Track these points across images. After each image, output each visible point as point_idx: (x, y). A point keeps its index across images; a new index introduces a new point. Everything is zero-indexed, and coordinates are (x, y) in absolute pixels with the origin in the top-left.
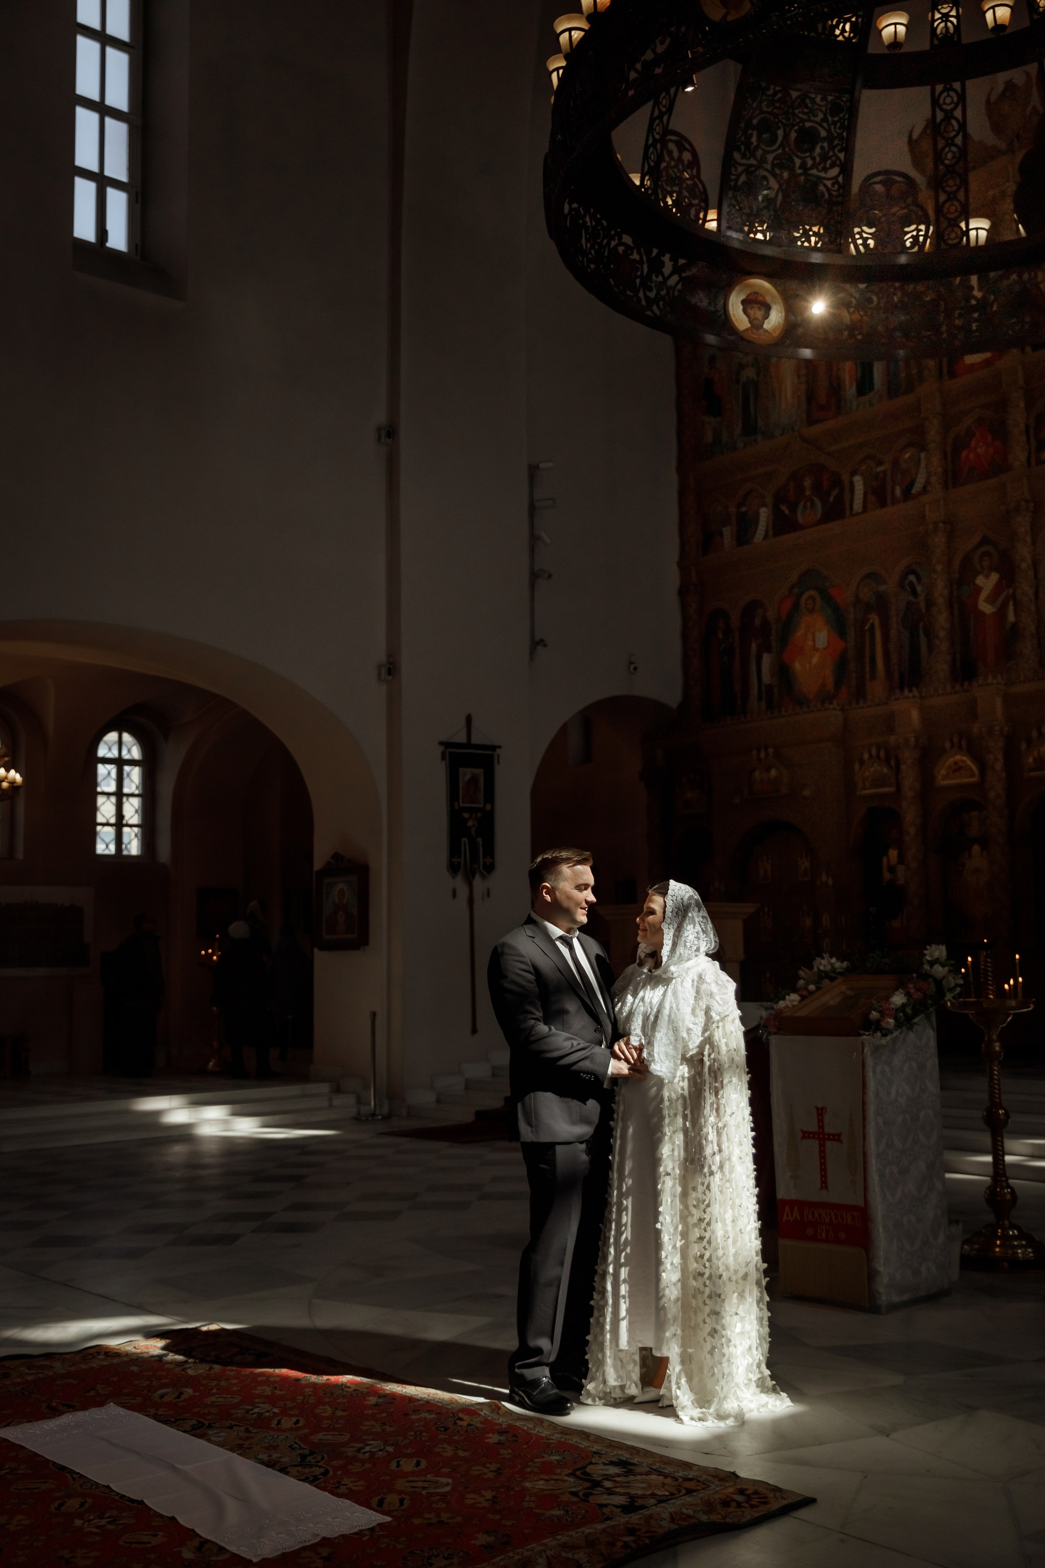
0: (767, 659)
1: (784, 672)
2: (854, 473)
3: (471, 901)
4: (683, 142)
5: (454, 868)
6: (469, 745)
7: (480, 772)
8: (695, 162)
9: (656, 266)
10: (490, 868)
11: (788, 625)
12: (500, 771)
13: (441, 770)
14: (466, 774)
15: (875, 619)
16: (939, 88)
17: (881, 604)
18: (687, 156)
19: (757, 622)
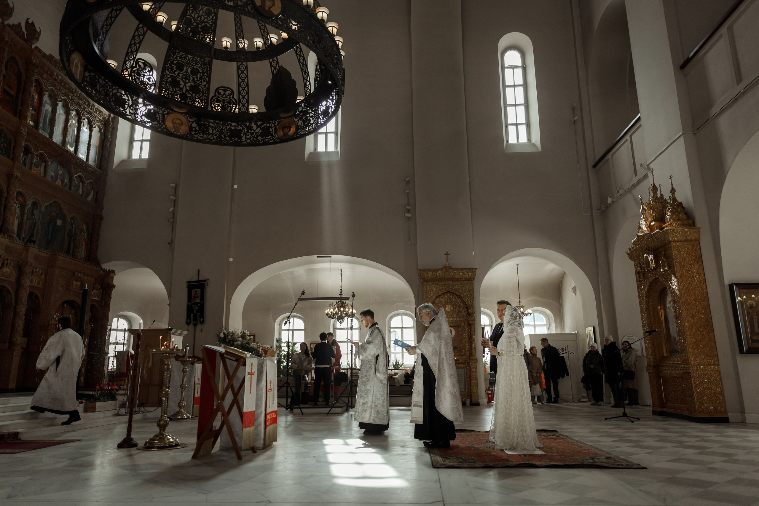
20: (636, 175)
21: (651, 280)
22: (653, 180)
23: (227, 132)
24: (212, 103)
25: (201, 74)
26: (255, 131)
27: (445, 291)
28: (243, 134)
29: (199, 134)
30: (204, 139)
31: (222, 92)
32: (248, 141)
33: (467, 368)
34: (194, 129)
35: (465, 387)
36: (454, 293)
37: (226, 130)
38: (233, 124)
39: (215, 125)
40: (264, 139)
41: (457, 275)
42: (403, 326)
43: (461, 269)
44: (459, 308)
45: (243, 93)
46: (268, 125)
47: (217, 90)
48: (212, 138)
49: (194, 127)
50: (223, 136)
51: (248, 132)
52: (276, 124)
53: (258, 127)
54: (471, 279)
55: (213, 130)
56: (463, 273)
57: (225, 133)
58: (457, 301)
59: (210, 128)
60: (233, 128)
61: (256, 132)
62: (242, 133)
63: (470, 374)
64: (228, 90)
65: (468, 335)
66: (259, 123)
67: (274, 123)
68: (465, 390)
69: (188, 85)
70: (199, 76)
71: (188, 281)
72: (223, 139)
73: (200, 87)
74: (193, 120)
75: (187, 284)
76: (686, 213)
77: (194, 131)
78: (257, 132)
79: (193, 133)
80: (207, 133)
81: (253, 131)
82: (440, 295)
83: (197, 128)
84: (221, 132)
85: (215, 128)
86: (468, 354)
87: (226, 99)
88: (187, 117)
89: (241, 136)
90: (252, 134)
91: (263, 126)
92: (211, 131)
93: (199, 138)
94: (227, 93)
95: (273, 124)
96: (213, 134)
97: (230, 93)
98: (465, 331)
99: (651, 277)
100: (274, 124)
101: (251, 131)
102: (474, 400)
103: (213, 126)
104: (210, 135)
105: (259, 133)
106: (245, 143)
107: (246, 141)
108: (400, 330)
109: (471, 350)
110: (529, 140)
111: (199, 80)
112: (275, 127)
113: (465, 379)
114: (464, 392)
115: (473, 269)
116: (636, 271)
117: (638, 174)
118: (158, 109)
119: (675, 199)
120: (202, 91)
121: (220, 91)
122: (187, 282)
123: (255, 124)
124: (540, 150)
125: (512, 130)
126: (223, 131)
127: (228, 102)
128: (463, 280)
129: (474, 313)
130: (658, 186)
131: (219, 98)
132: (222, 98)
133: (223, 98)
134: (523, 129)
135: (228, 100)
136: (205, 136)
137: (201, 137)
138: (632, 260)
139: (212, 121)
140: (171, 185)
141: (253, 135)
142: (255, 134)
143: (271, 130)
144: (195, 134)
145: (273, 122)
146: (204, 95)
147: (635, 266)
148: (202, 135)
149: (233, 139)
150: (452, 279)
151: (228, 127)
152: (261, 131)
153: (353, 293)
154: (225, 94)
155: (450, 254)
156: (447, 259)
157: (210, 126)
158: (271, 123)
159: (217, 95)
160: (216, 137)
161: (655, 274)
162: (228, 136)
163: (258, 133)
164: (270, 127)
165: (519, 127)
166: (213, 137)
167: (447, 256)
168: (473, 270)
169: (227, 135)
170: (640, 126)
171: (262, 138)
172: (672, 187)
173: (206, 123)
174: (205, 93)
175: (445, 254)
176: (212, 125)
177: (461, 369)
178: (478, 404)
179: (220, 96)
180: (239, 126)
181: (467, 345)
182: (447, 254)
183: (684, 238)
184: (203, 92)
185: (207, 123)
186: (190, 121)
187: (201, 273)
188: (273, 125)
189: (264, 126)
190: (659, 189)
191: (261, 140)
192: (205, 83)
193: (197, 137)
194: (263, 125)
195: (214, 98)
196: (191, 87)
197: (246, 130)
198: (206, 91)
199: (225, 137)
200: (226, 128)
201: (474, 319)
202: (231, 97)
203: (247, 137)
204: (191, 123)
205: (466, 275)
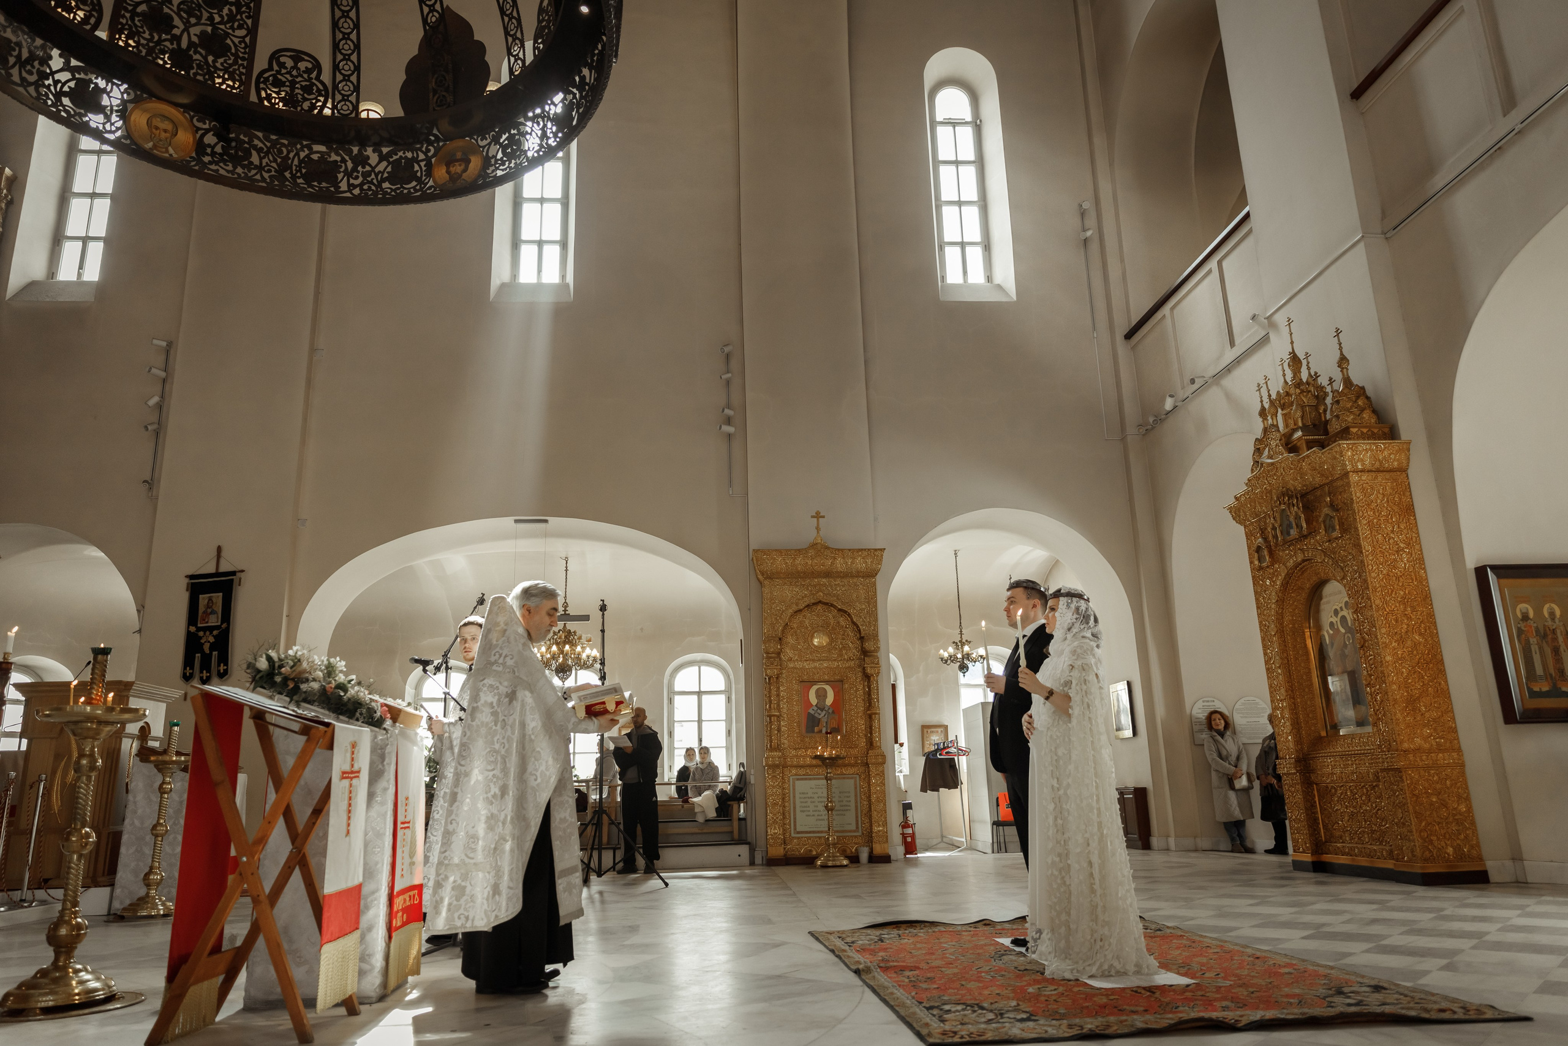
20: (1232, 344)
21: (1291, 563)
22: (1292, 343)
23: (299, 166)
24: (262, 86)
25: (233, 8)
26: (373, 168)
27: (813, 601)
28: (342, 174)
29: (221, 164)
30: (236, 176)
31: (289, 63)
32: (357, 191)
33: (860, 776)
34: (209, 150)
35: (857, 821)
36: (832, 605)
37: (296, 162)
38: (316, 148)
39: (268, 144)
40: (398, 189)
41: (840, 564)
42: (702, 690)
43: (850, 550)
44: (843, 639)
45: (347, 67)
46: (409, 155)
47: (275, 56)
48: (258, 177)
49: (209, 145)
50: (287, 174)
51: (355, 169)
52: (430, 154)
53: (382, 158)
54: (872, 574)
55: (261, 159)
56: (854, 558)
57: (294, 168)
58: (838, 623)
59: (254, 153)
60: (315, 157)
61: (377, 170)
62: (340, 172)
63: (870, 790)
64: (304, 60)
65: (864, 700)
66: (385, 150)
67: (424, 149)
68: (857, 828)
69: (195, 30)
70: (226, 11)
71: (190, 573)
72: (287, 183)
73: (228, 41)
74: (207, 126)
75: (187, 580)
76: (1374, 411)
77: (208, 155)
78: (380, 172)
79: (207, 159)
80: (246, 162)
81: (368, 168)
82: (800, 611)
83: (218, 149)
84: (284, 166)
85: (267, 153)
86: (863, 743)
87: (298, 80)
88: (192, 118)
89: (337, 177)
90: (366, 175)
91: (395, 157)
92: (255, 158)
93: (222, 172)
94: (302, 65)
95: (422, 152)
96: (260, 168)
97: (310, 66)
98: (857, 690)
99: (1291, 557)
100: (425, 153)
101: (364, 167)
102: (878, 849)
103: (262, 149)
104: (254, 169)
105: (386, 175)
106: (348, 195)
107: (350, 191)
108: (695, 697)
109: (871, 734)
110: (989, 279)
111: (228, 22)
112: (428, 160)
113: (856, 802)
114: (854, 831)
115: (876, 550)
116: (1249, 548)
117: (1237, 342)
118: (107, 85)
119: (1347, 381)
120: (233, 50)
121: (282, 59)
122: (186, 577)
123: (374, 151)
124: (1015, 298)
125: (952, 255)
126: (290, 162)
127: (302, 88)
128: (852, 577)
129: (877, 649)
130: (1301, 356)
131: (279, 77)
132: (288, 76)
133: (292, 76)
134: (975, 255)
135: (304, 84)
136: (239, 170)
137: (228, 171)
138: (1240, 523)
139: (260, 134)
140: (155, 342)
141: (369, 179)
142: (373, 176)
143: (416, 168)
144: (210, 163)
145: (422, 147)
146: (240, 62)
147: (1249, 535)
148: (230, 168)
149: (315, 184)
150: (828, 574)
151: (302, 155)
152: (389, 169)
153: (603, 601)
154: (295, 67)
155: (823, 517)
156: (818, 529)
157: (255, 147)
158: (417, 150)
159: (276, 67)
160: (269, 177)
161: (1302, 550)
162: (303, 176)
163: (383, 173)
164: (416, 160)
165: (968, 249)
166: (262, 176)
167: (818, 521)
168: (877, 554)
169: (299, 174)
170: (1250, 231)
171: (393, 187)
172: (1342, 354)
173: (242, 137)
174: (243, 59)
175: (813, 517)
176: (260, 145)
177: (848, 778)
178: (886, 859)
179: (284, 71)
180: (333, 154)
181: (862, 724)
182: (818, 516)
183: (1377, 465)
184: (236, 55)
185: (246, 139)
186: (198, 129)
187: (223, 554)
188: (422, 156)
189: (398, 157)
190: (1304, 363)
191: (389, 191)
192: (243, 32)
193: (218, 170)
194: (397, 154)
195: (266, 75)
196: (202, 35)
197: (350, 165)
198: (245, 53)
199: (294, 177)
200: (297, 154)
201: (878, 664)
202: (314, 75)
203: (352, 181)
204: (200, 132)
205: (860, 564)
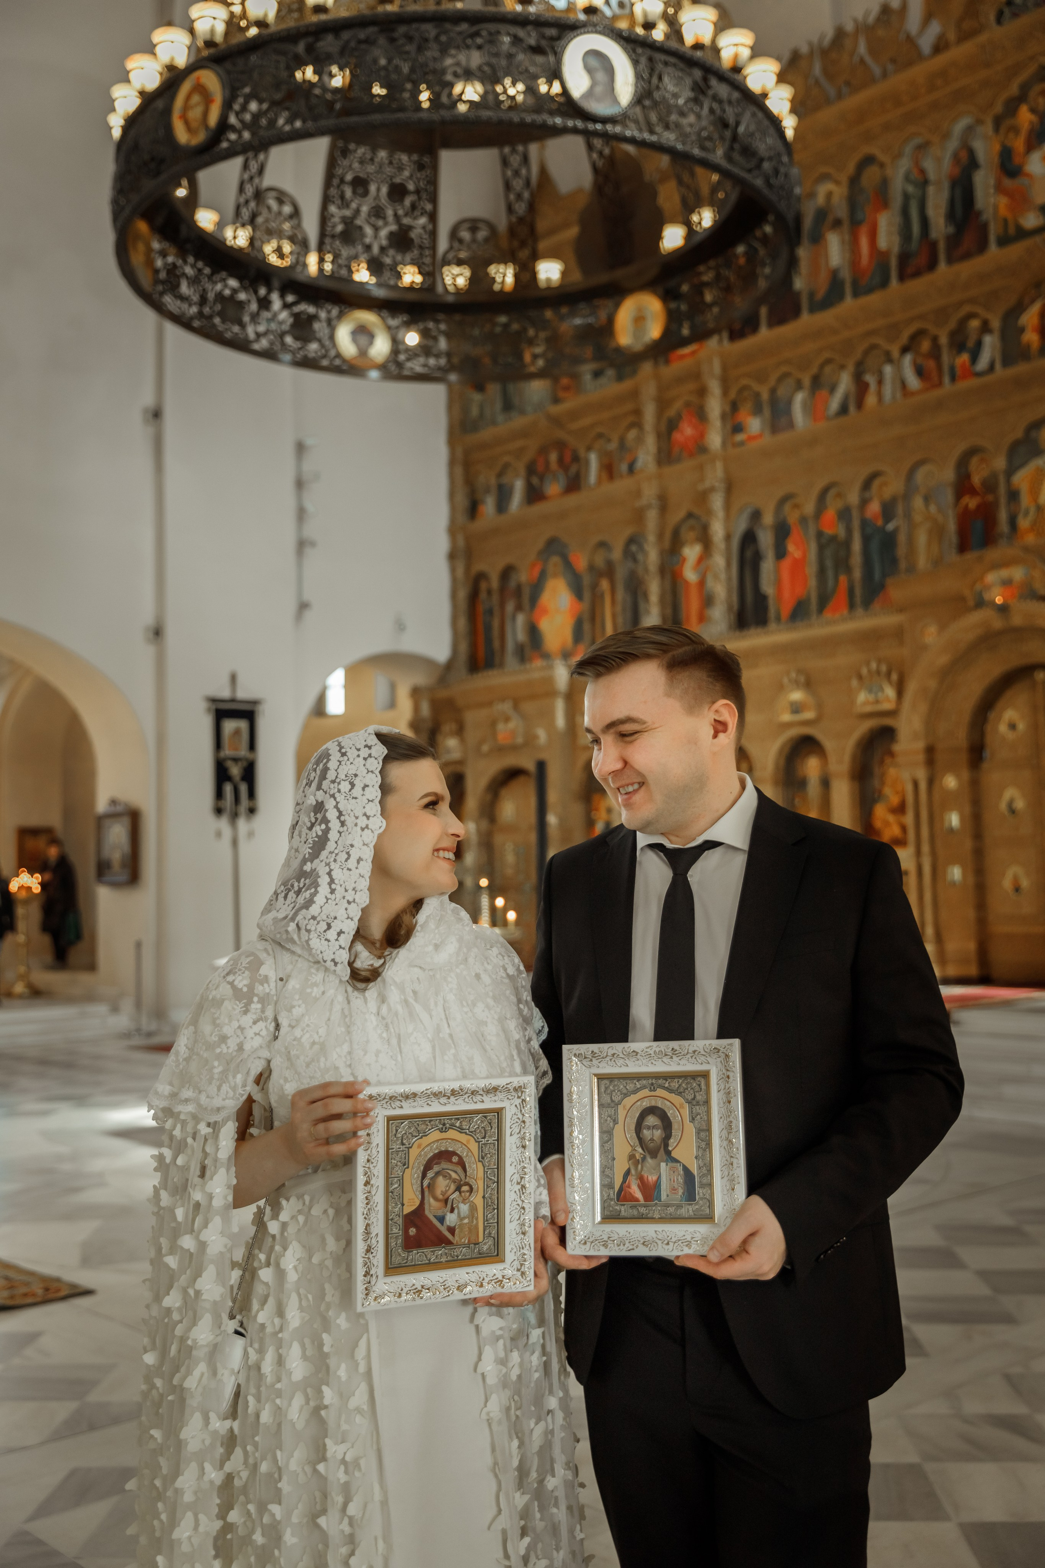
0: (521, 619)
1: (534, 632)
2: (589, 449)
3: (235, 842)
4: (282, 197)
5: (219, 811)
6: (233, 700)
7: (243, 724)
8: (296, 213)
9: (265, 303)
10: (252, 811)
11: (537, 589)
12: (263, 724)
13: (206, 723)
14: (230, 726)
15: (605, 584)
16: (507, 150)
17: (609, 571)
18: (287, 209)
19: (512, 584)
